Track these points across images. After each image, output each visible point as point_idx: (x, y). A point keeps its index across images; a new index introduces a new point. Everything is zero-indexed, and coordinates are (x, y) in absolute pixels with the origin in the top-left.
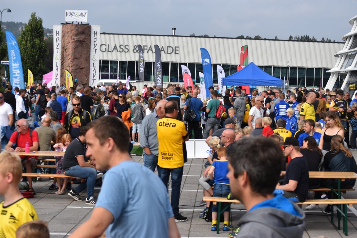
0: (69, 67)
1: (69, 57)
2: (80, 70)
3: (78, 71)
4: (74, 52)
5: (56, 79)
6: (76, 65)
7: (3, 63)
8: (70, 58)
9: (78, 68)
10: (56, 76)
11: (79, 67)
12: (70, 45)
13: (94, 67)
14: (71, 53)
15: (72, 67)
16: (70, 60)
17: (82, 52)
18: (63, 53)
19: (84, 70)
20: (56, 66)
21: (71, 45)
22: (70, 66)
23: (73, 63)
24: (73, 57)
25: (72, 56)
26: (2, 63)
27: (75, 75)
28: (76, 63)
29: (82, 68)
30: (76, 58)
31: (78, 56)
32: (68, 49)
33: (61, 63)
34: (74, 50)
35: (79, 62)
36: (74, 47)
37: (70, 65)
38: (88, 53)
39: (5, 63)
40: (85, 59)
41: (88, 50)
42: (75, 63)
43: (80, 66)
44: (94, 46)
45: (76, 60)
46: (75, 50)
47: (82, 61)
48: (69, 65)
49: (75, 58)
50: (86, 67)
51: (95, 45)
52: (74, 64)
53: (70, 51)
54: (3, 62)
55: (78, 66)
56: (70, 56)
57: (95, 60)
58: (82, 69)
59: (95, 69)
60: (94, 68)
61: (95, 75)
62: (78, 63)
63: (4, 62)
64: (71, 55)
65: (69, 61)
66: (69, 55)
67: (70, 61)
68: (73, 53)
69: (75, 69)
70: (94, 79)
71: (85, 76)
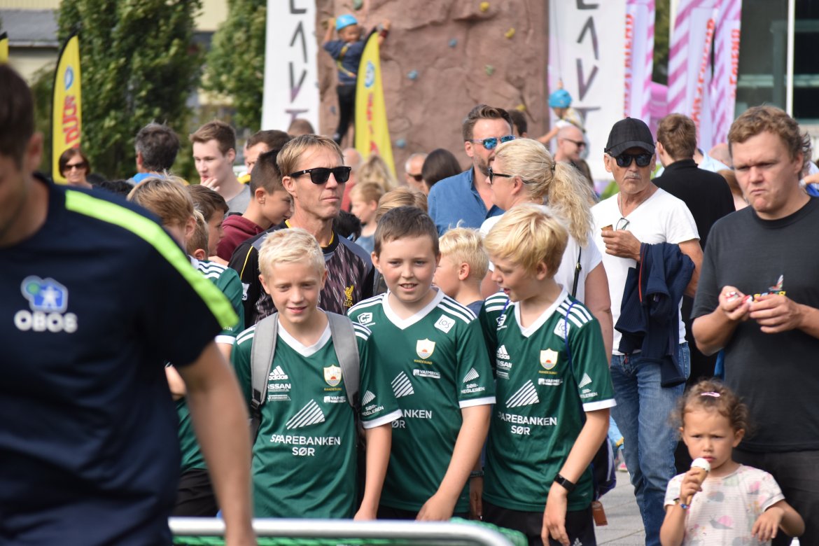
0: (359, 7)
2: (459, 37)
9: (437, 16)
10: (294, 92)
11: (449, 10)
13: (581, 5)
15: (376, 7)
19: (493, 31)
20: (294, 11)
22: (367, 5)
29: (472, 21)
50: (512, 5)
55: (437, 5)
58: (481, 29)
59: (590, 24)
60: (585, 15)
61: (595, 70)
69: (408, 24)
70: (585, 103)
71: (508, 80)
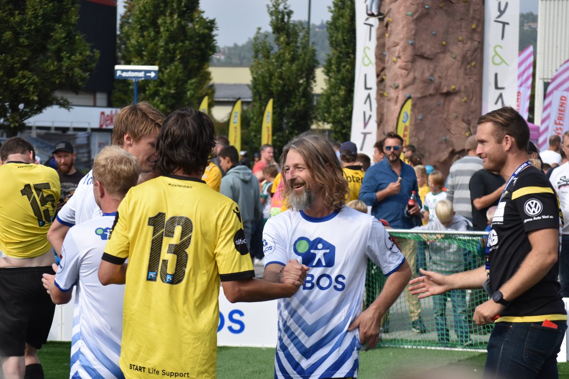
0: (397, 87)
1: (397, 54)
3: (432, 102)
4: (415, 35)
5: (365, 134)
6: (424, 82)
7: (125, 74)
8: (399, 57)
9: (432, 92)
10: (366, 125)
11: (437, 89)
12: (399, 7)
13: (497, 87)
14: (402, 36)
15: (405, 87)
16: (400, 63)
17: (447, 32)
18: (381, 41)
19: (457, 99)
20: (366, 88)
21: (402, 9)
22: (401, 86)
23: (411, 76)
24: (409, 51)
25: (404, 49)
26: (119, 73)
27: (420, 117)
28: (423, 73)
29: (448, 94)
30: (422, 57)
31: (428, 49)
32: (391, 22)
33: (378, 76)
34: (412, 26)
35: (435, 71)
36: (412, 15)
37: (400, 83)
38: (476, 37)
39: (130, 74)
40: (459, 58)
41: (474, 26)
42: (418, 74)
43: (440, 84)
44: (499, 10)
45: (421, 64)
46: (416, 24)
47: (448, 68)
48: (397, 83)
49: (418, 56)
50: (465, 87)
51: (502, 8)
52: (415, 79)
53: (400, 32)
54: (123, 71)
55: (432, 87)
56: (398, 48)
57: (503, 61)
58: (451, 98)
59: (501, 96)
60: (498, 92)
62: (432, 75)
63: (127, 71)
64: (402, 43)
65: (396, 69)
66: (396, 45)
67: (401, 68)
68: (408, 38)
69: (418, 95)
71: (463, 120)
